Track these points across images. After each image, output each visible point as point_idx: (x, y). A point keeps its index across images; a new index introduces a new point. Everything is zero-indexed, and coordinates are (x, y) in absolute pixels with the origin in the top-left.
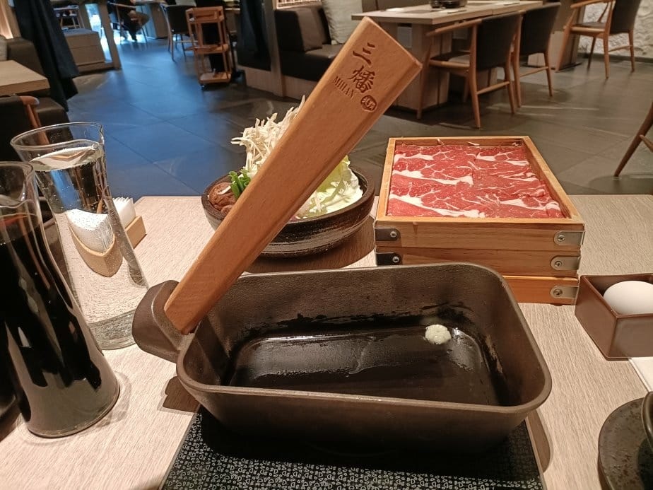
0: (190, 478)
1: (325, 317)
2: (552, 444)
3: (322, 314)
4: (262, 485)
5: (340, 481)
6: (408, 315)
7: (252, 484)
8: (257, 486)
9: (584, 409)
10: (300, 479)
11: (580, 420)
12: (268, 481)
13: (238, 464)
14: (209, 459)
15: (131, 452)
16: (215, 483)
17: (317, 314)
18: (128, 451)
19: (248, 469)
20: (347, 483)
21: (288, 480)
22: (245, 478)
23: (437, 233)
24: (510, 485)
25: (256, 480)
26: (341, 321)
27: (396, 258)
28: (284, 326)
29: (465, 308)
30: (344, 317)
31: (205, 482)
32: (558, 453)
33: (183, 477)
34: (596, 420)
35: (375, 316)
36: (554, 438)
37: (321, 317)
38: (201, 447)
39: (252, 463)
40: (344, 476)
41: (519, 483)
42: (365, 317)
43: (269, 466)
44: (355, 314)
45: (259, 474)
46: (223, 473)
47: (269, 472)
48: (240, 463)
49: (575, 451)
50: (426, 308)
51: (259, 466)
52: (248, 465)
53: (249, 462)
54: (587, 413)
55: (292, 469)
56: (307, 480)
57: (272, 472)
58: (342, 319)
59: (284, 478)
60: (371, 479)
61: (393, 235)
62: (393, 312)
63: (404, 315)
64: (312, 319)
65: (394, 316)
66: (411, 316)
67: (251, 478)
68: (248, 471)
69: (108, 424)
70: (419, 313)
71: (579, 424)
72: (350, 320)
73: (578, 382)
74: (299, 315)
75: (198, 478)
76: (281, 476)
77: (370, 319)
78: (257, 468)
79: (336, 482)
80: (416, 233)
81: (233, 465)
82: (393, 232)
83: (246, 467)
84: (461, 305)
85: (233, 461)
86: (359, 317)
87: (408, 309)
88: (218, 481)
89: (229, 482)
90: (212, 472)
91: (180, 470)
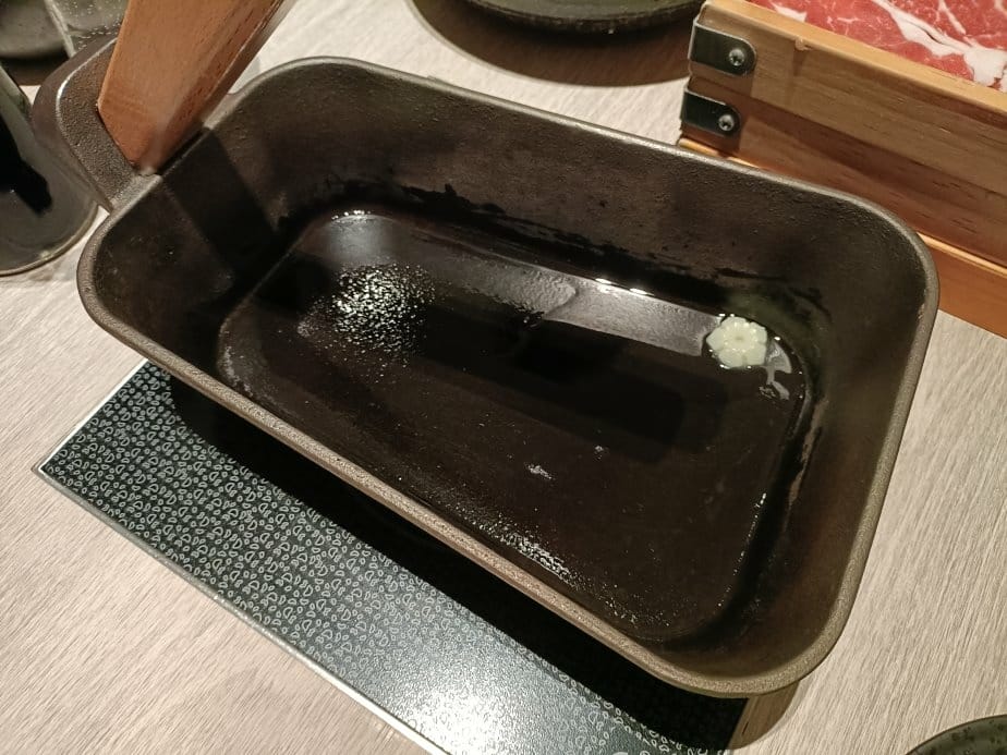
0: (115, 444)
1: (501, 211)
2: (802, 697)
3: (497, 202)
4: (216, 513)
5: (346, 570)
6: (683, 272)
7: (201, 502)
8: (206, 511)
9: (934, 657)
10: (283, 532)
11: (906, 674)
12: (228, 509)
13: (199, 453)
14: (160, 421)
15: (56, 351)
16: (145, 471)
17: (484, 199)
18: (51, 346)
19: (210, 470)
20: (354, 579)
21: (262, 523)
22: (196, 486)
23: (850, 91)
24: (649, 738)
25: (211, 498)
26: (533, 232)
27: (728, 118)
28: (417, 199)
29: (819, 307)
30: (539, 225)
31: (132, 461)
32: (800, 724)
33: (106, 436)
34: (941, 692)
35: (608, 248)
36: (817, 686)
37: (490, 207)
38: (160, 391)
39: (222, 461)
40: (358, 564)
41: (669, 745)
42: (585, 242)
43: (245, 482)
44: (566, 230)
45: (221, 489)
46: (168, 458)
47: (240, 492)
48: (204, 452)
49: (841, 738)
50: (728, 272)
51: (230, 473)
52: (214, 462)
53: (219, 457)
54: (933, 671)
55: (280, 505)
56: (293, 539)
57: (245, 496)
58: (535, 228)
59: (258, 516)
60: (401, 592)
61: (735, 58)
62: (652, 255)
63: (674, 270)
64: (475, 206)
65: (649, 264)
66: (689, 277)
67: (205, 490)
68: (207, 474)
69: (48, 279)
70: (709, 277)
71: (895, 683)
72: (551, 238)
73: (971, 585)
74: (448, 187)
75: (127, 449)
76: (254, 510)
77: (596, 251)
78: (225, 475)
79: (338, 569)
80: (796, 73)
81: (192, 450)
82: (738, 52)
83: (209, 464)
84: (815, 298)
85: (195, 443)
86: (574, 237)
87: (687, 262)
88: (153, 470)
89: (169, 480)
90: (153, 449)
91: (108, 419)
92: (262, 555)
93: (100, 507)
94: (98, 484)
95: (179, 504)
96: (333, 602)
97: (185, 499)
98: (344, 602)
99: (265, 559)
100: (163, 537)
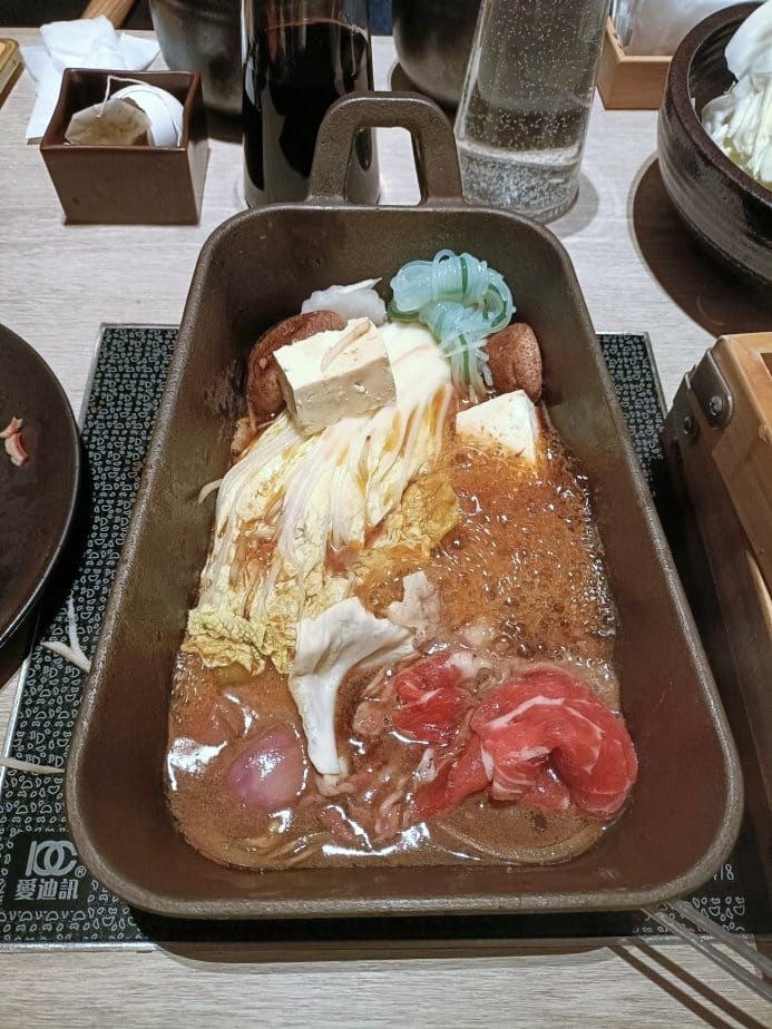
0: (147, 354)
4: (130, 446)
16: (137, 385)
31: (141, 373)
33: (151, 346)
61: (713, 405)
75: (148, 364)
82: (719, 401)
88: (141, 389)
89: (138, 403)
90: (157, 378)
91: (164, 339)
92: (113, 494)
93: (96, 378)
94: (112, 365)
95: (123, 421)
96: (100, 563)
97: (130, 422)
98: (103, 570)
99: (111, 498)
100: (94, 427)
